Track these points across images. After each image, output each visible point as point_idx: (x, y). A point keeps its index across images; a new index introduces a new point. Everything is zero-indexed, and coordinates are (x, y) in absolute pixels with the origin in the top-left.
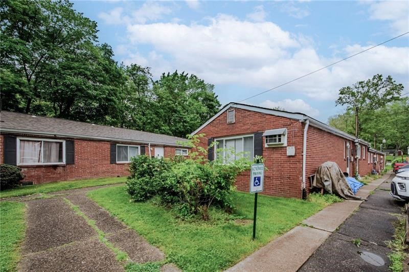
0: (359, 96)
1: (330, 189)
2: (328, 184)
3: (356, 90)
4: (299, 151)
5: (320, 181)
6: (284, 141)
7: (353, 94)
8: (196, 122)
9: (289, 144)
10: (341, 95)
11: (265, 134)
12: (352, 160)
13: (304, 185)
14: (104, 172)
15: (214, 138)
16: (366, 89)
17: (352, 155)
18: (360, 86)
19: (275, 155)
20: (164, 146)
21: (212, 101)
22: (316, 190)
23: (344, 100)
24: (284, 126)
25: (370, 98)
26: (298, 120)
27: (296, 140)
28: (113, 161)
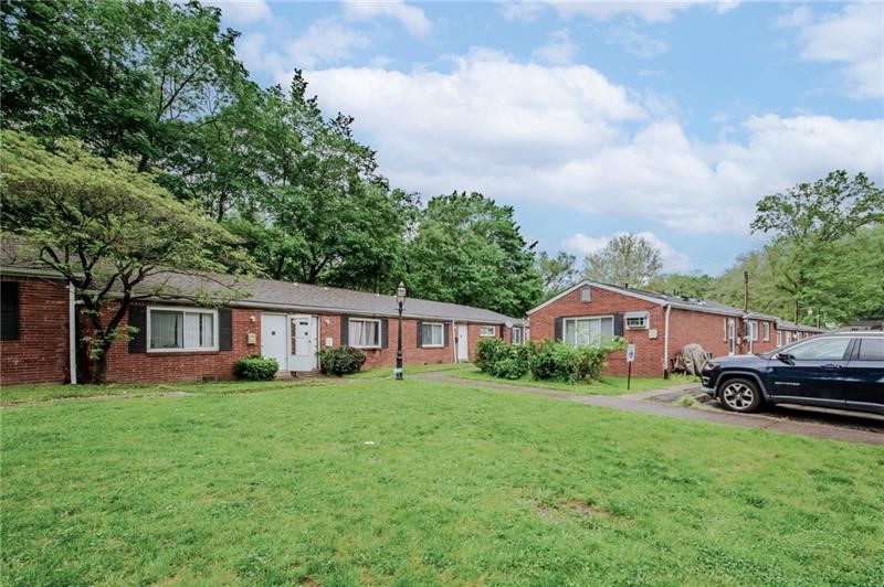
0: (800, 213)
1: (692, 370)
2: (690, 366)
3: (794, 200)
4: (661, 334)
5: (682, 362)
6: (647, 324)
7: (788, 210)
8: (490, 279)
9: (652, 327)
10: (760, 213)
11: (625, 317)
12: (739, 342)
13: (666, 366)
14: (411, 359)
15: (562, 317)
16: (814, 198)
17: (739, 336)
18: (802, 192)
19: (638, 337)
20: (469, 324)
21: (512, 237)
22: (679, 371)
23: (768, 221)
24: (646, 309)
25: (823, 217)
26: (659, 305)
27: (658, 323)
28: (419, 344)
